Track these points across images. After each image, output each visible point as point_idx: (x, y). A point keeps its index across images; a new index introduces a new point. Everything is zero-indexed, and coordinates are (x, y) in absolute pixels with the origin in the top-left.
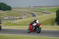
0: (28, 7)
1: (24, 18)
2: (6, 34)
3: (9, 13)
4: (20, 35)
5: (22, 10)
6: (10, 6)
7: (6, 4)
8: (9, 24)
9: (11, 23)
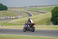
0: (24, 7)
1: (20, 18)
2: (2, 34)
3: (5, 13)
4: (16, 35)
5: (18, 10)
6: (6, 6)
7: (2, 4)
8: (6, 24)
9: (8, 23)
